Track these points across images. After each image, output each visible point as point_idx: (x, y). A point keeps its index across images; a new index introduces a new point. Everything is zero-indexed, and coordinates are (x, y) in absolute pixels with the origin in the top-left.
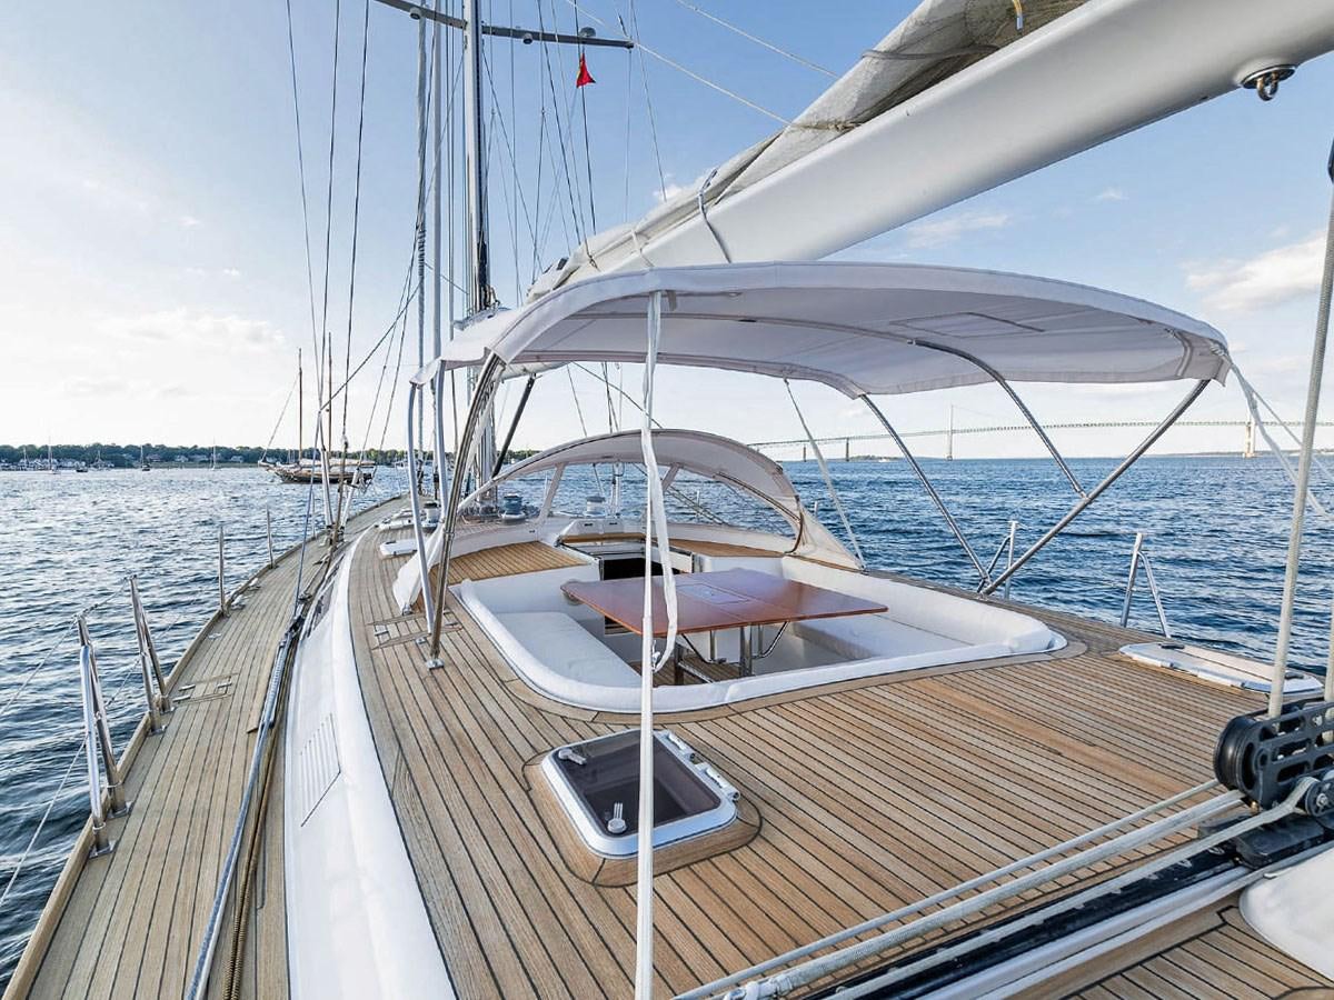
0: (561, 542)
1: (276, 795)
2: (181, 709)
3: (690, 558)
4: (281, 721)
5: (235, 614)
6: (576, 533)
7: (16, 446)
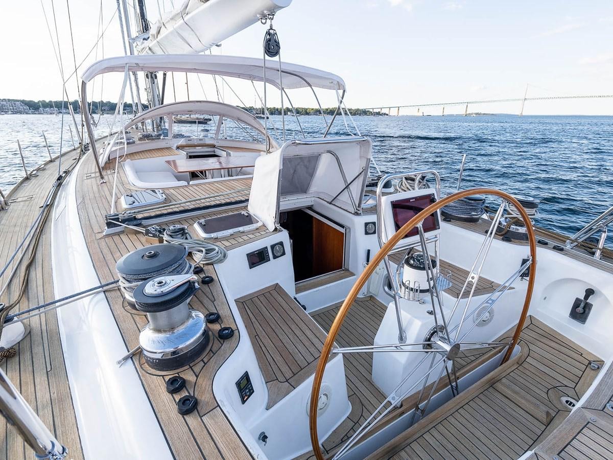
0: (178, 148)
1: (49, 218)
2: (12, 204)
3: (226, 153)
4: (52, 204)
5: (34, 178)
6: (184, 144)
7: (36, 101)
